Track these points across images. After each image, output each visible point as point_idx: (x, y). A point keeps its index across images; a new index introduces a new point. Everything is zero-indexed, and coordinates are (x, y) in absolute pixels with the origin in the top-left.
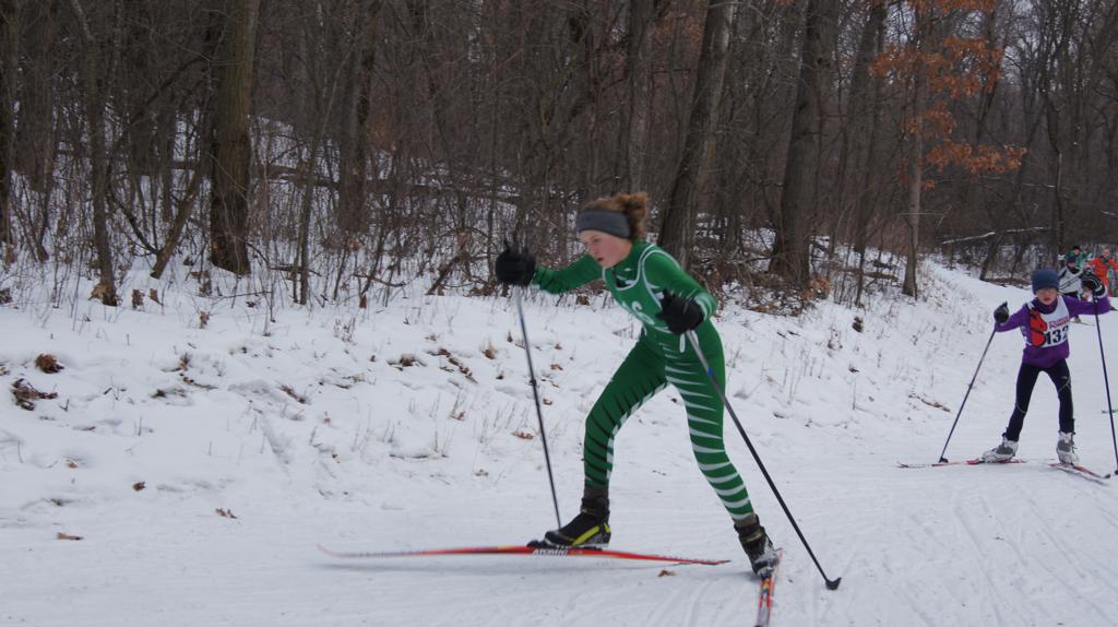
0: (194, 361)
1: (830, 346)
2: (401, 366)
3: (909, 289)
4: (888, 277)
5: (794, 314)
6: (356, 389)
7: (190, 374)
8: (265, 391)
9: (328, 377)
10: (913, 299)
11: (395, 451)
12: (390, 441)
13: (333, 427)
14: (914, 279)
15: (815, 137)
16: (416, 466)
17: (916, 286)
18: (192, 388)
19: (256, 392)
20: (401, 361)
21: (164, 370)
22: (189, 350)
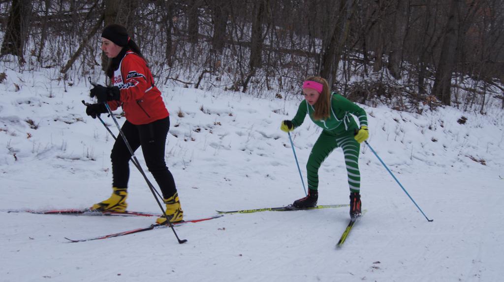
15: (456, 32)
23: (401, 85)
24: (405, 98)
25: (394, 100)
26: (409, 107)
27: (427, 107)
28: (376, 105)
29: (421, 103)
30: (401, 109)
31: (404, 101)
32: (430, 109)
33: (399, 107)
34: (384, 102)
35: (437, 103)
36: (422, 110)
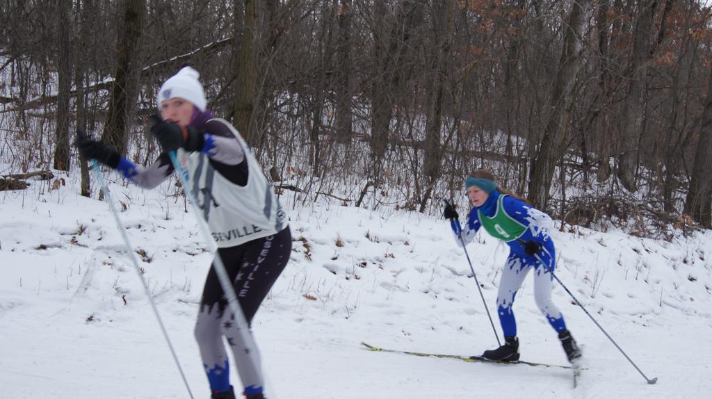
5: (666, 240)
23: (639, 201)
24: (647, 219)
25: (631, 221)
26: (653, 231)
27: (679, 231)
28: (606, 229)
29: (670, 226)
30: (642, 235)
31: (645, 223)
32: (684, 235)
33: (639, 232)
34: (617, 225)
35: (693, 225)
36: (672, 236)
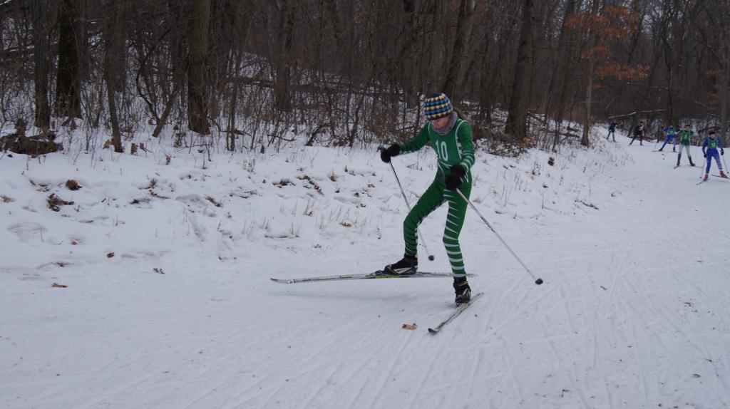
0: (158, 184)
1: (534, 173)
2: (280, 185)
3: (585, 142)
4: (573, 136)
5: (515, 156)
6: (252, 199)
7: (155, 190)
8: (198, 200)
9: (236, 193)
10: (586, 148)
11: (268, 234)
12: (266, 228)
13: (232, 220)
14: (587, 137)
16: (279, 242)
17: (588, 140)
18: (154, 198)
19: (192, 200)
20: (281, 183)
21: (140, 189)
22: (156, 177)
32: (521, 152)
36: (516, 153)
